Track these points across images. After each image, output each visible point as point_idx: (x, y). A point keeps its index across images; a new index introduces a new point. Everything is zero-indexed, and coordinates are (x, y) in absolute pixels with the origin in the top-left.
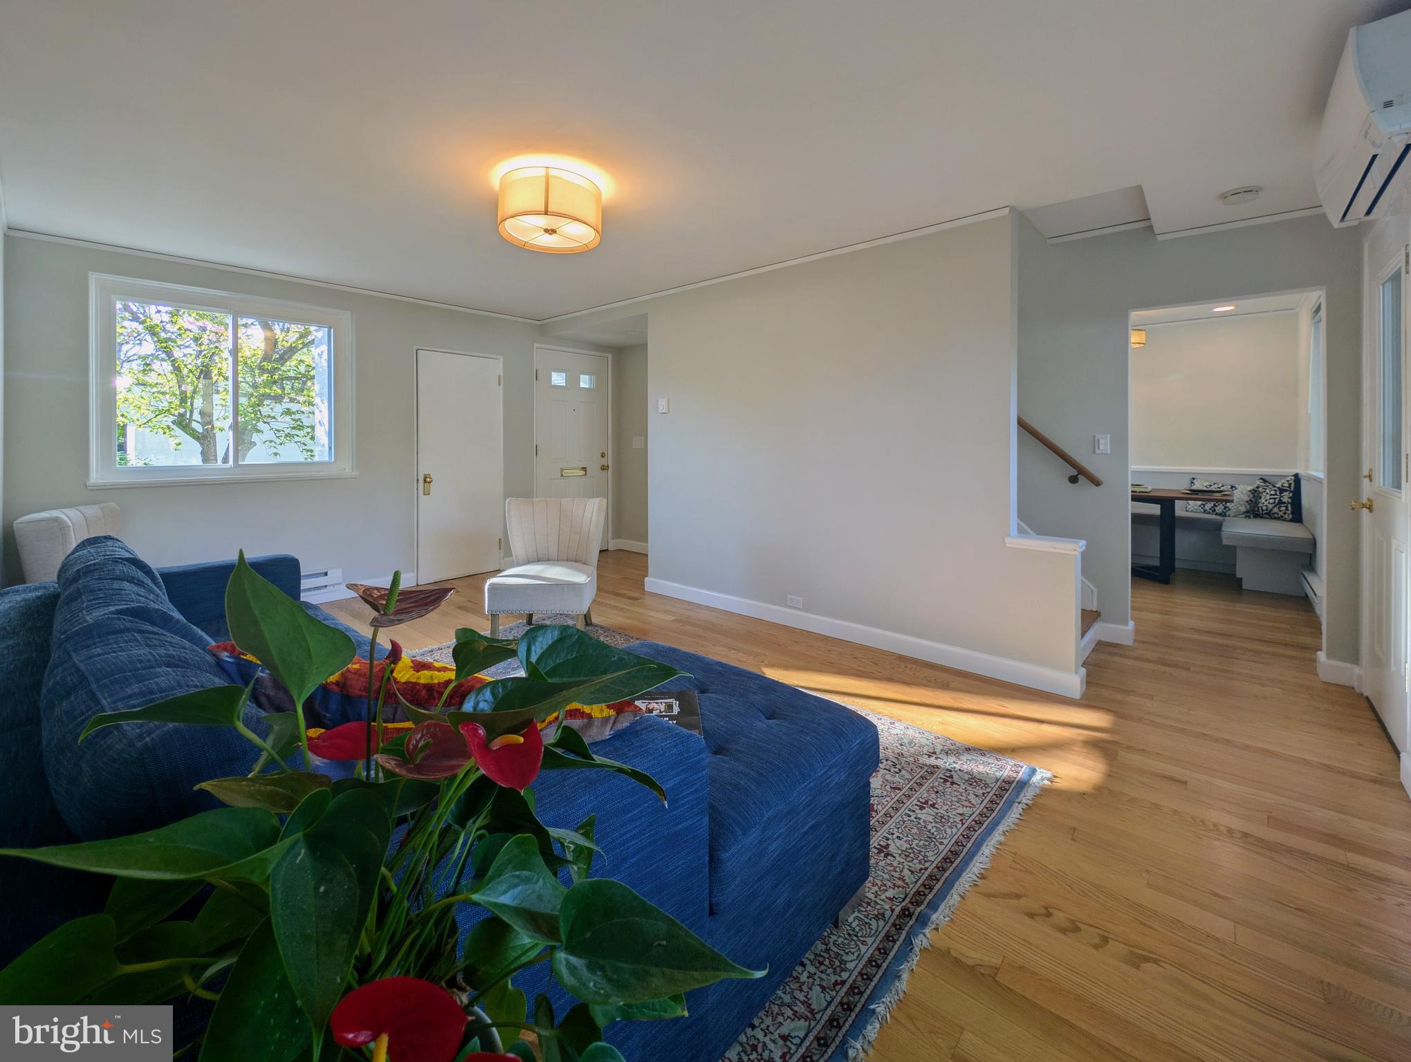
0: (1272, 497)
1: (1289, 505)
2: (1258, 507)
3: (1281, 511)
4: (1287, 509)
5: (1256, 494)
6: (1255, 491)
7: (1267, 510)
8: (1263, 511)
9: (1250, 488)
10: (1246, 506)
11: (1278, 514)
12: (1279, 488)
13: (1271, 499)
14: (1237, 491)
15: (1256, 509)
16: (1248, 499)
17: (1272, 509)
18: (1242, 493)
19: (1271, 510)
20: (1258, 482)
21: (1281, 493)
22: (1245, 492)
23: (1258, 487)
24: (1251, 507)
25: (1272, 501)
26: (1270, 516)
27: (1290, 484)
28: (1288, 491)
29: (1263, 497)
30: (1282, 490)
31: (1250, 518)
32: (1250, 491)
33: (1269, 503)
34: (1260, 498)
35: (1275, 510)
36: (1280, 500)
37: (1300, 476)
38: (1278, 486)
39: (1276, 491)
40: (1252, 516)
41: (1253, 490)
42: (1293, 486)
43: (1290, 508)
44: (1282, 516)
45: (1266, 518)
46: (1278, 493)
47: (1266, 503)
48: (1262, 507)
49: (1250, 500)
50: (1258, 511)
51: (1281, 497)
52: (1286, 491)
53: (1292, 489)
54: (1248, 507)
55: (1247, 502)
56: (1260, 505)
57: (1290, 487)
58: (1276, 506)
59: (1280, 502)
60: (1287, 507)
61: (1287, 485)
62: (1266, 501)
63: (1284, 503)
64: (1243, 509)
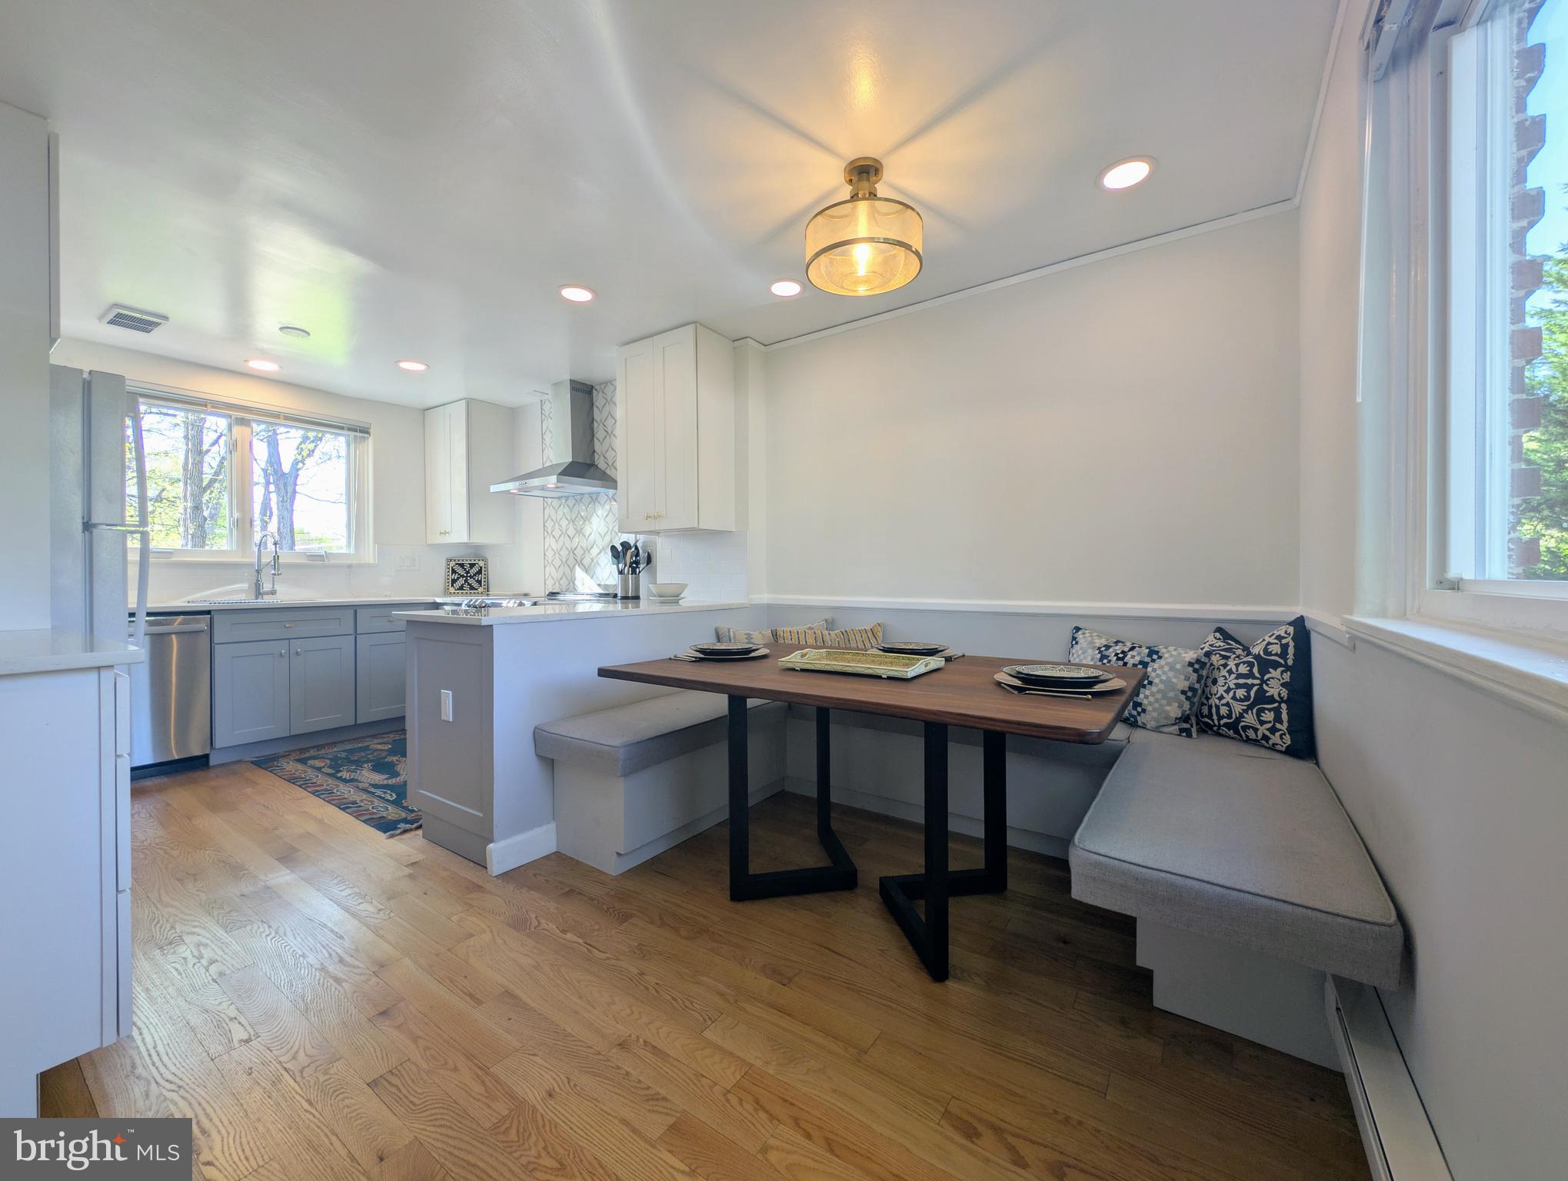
0: (1241, 681)
1: (1284, 706)
2: (1210, 707)
3: (1262, 723)
4: (1278, 719)
5: (1204, 673)
6: (1203, 665)
7: (1229, 716)
8: (1220, 718)
9: (1191, 655)
10: (1180, 706)
11: (1256, 730)
12: (1257, 657)
13: (1238, 686)
14: (1162, 662)
15: (1205, 710)
16: (1184, 685)
17: (1241, 716)
18: (1172, 668)
19: (1238, 720)
20: (1212, 640)
21: (1263, 671)
22: (1178, 666)
23: (1208, 654)
24: (1192, 704)
25: (1241, 693)
26: (1237, 732)
27: (1285, 647)
28: (1281, 665)
29: (1221, 681)
30: (1265, 664)
31: (1189, 735)
32: (1191, 664)
33: (1234, 698)
34: (1215, 682)
35: (1250, 719)
36: (1261, 692)
37: (1308, 625)
38: (1256, 650)
39: (1251, 665)
40: (1194, 730)
41: (1198, 661)
42: (1291, 650)
43: (1285, 716)
44: (1266, 738)
45: (1229, 737)
46: (1255, 670)
47: (1228, 698)
48: (1217, 707)
49: (1191, 689)
50: (1210, 716)
51: (1263, 682)
52: (1275, 665)
53: (1290, 662)
54: (1187, 705)
55: (1183, 692)
56: (1214, 701)
57: (1284, 654)
58: (1250, 707)
59: (1262, 698)
60: (1277, 712)
61: (1276, 649)
62: (1228, 691)
63: (1271, 700)
64: (1174, 711)
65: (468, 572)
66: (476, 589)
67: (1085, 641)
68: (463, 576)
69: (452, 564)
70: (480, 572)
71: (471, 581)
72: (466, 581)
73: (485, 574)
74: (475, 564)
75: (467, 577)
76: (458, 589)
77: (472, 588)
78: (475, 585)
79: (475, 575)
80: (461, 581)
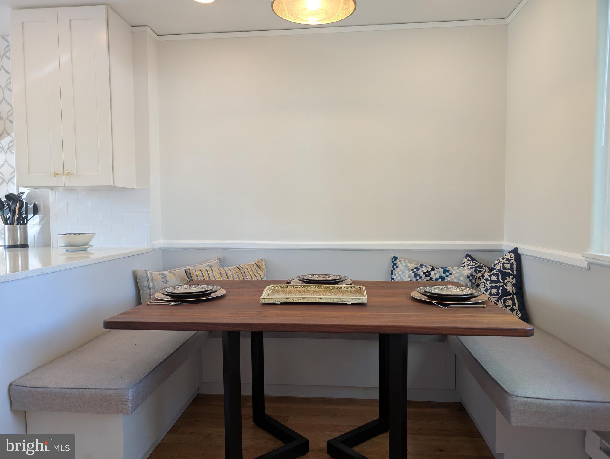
22: (462, 279)
29: (482, 285)
30: (505, 275)
33: (490, 294)
36: (504, 290)
38: (498, 267)
39: (497, 275)
42: (515, 266)
43: (516, 302)
46: (500, 278)
47: (487, 294)
51: (504, 284)
52: (509, 275)
53: (515, 273)
58: (500, 299)
60: (512, 299)
63: (509, 294)
67: (403, 266)
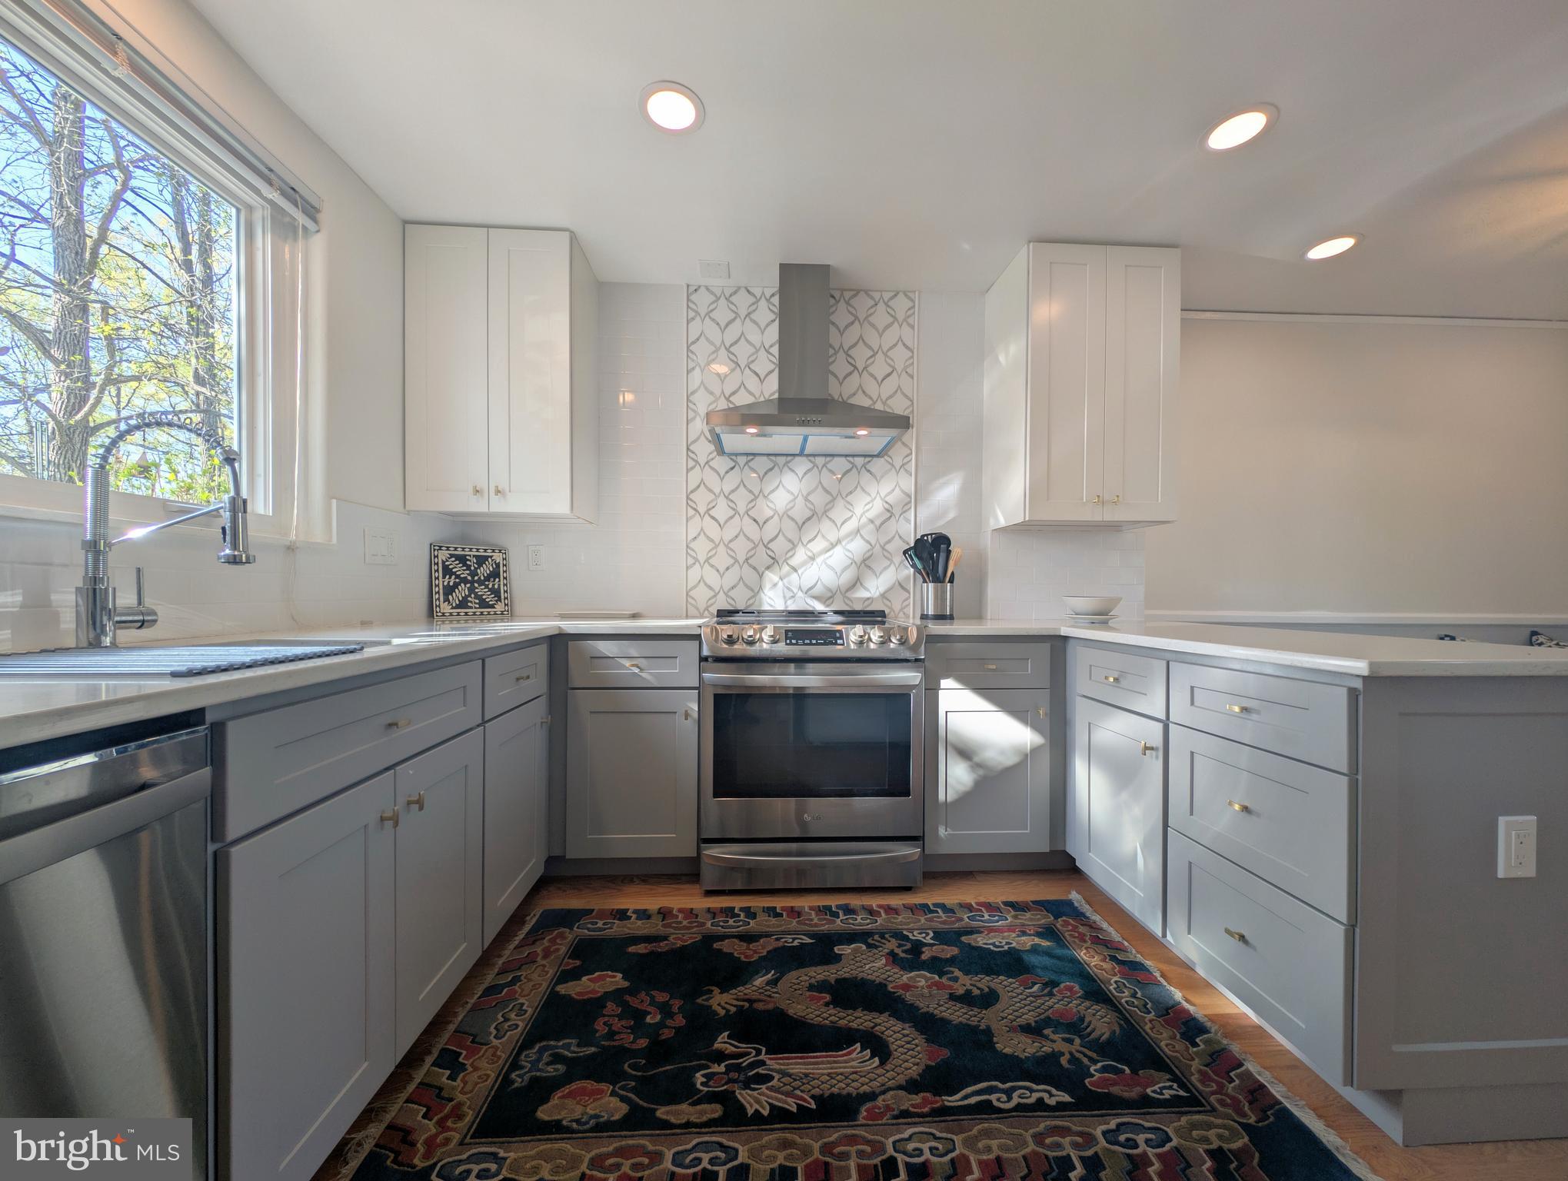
65: (474, 574)
66: (492, 606)
68: (465, 581)
69: (443, 555)
70: (495, 574)
71: (481, 590)
72: (472, 590)
73: (505, 578)
74: (486, 558)
75: (472, 582)
76: (457, 607)
77: (484, 604)
78: (490, 598)
79: (487, 578)
80: (462, 591)
